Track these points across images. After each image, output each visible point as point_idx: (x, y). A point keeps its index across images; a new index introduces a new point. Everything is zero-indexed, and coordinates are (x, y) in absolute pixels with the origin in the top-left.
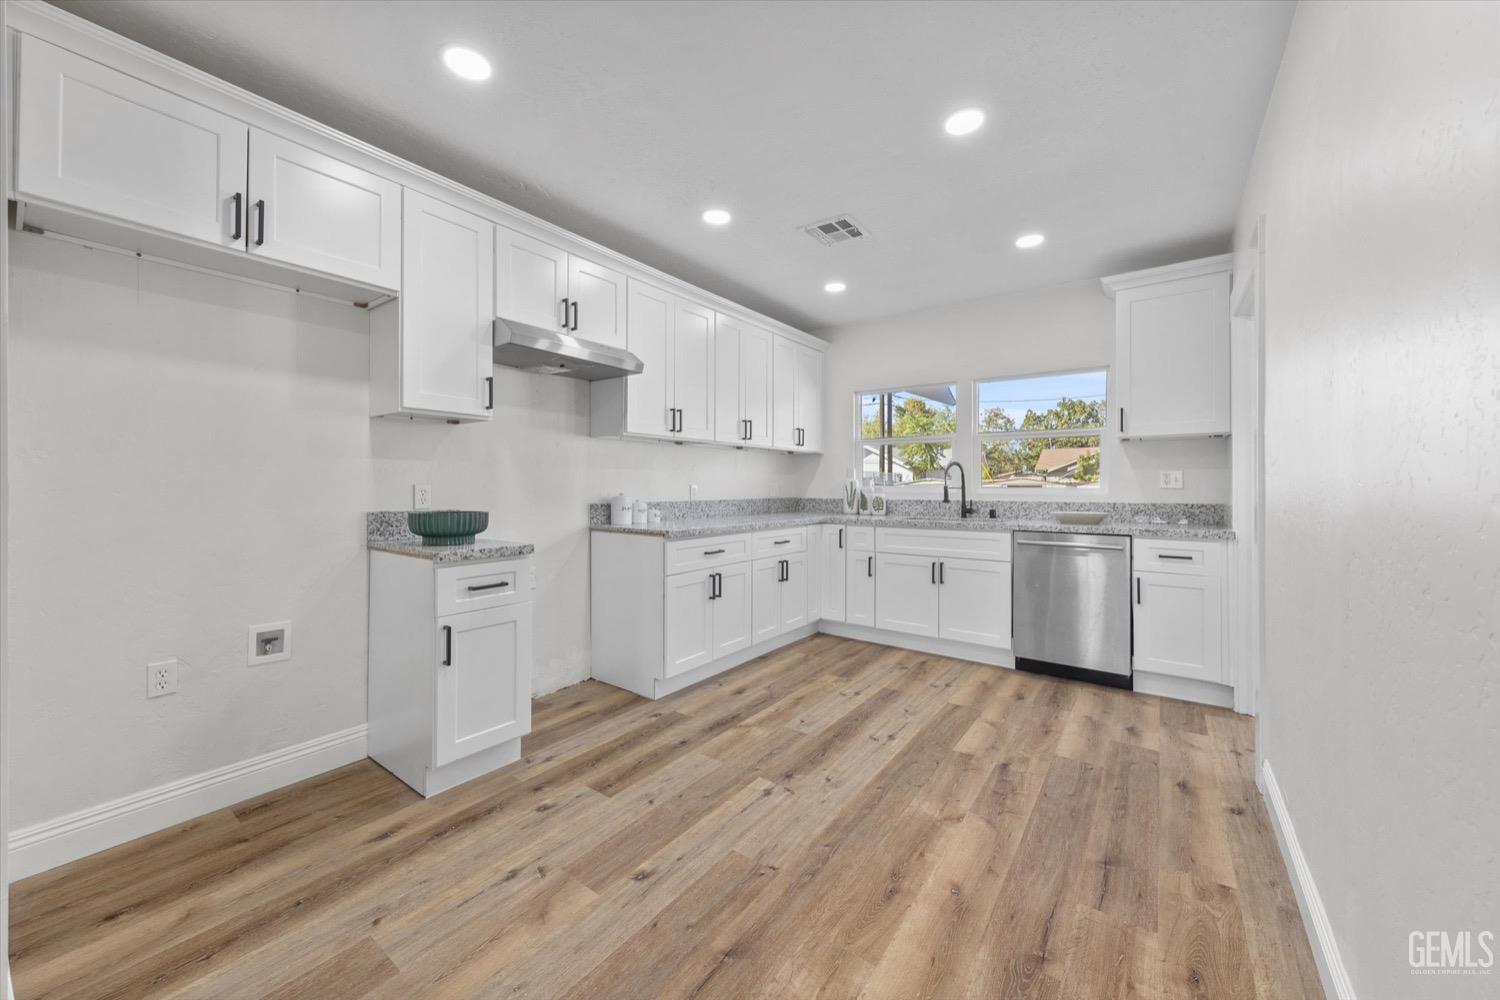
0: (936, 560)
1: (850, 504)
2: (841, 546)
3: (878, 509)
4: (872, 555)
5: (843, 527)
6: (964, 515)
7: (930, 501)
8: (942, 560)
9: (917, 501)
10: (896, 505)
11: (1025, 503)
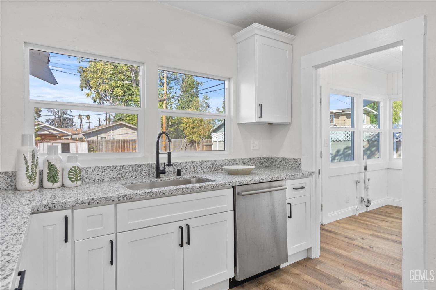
0: (180, 223)
1: (30, 178)
2: (66, 241)
3: (76, 180)
4: (113, 238)
5: (67, 213)
6: (158, 177)
7: (123, 166)
8: (186, 222)
9: (110, 167)
10: (87, 173)
11: (194, 162)
